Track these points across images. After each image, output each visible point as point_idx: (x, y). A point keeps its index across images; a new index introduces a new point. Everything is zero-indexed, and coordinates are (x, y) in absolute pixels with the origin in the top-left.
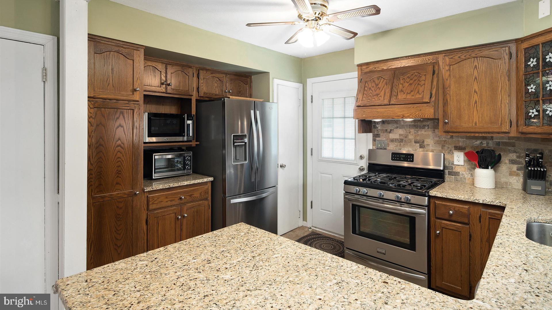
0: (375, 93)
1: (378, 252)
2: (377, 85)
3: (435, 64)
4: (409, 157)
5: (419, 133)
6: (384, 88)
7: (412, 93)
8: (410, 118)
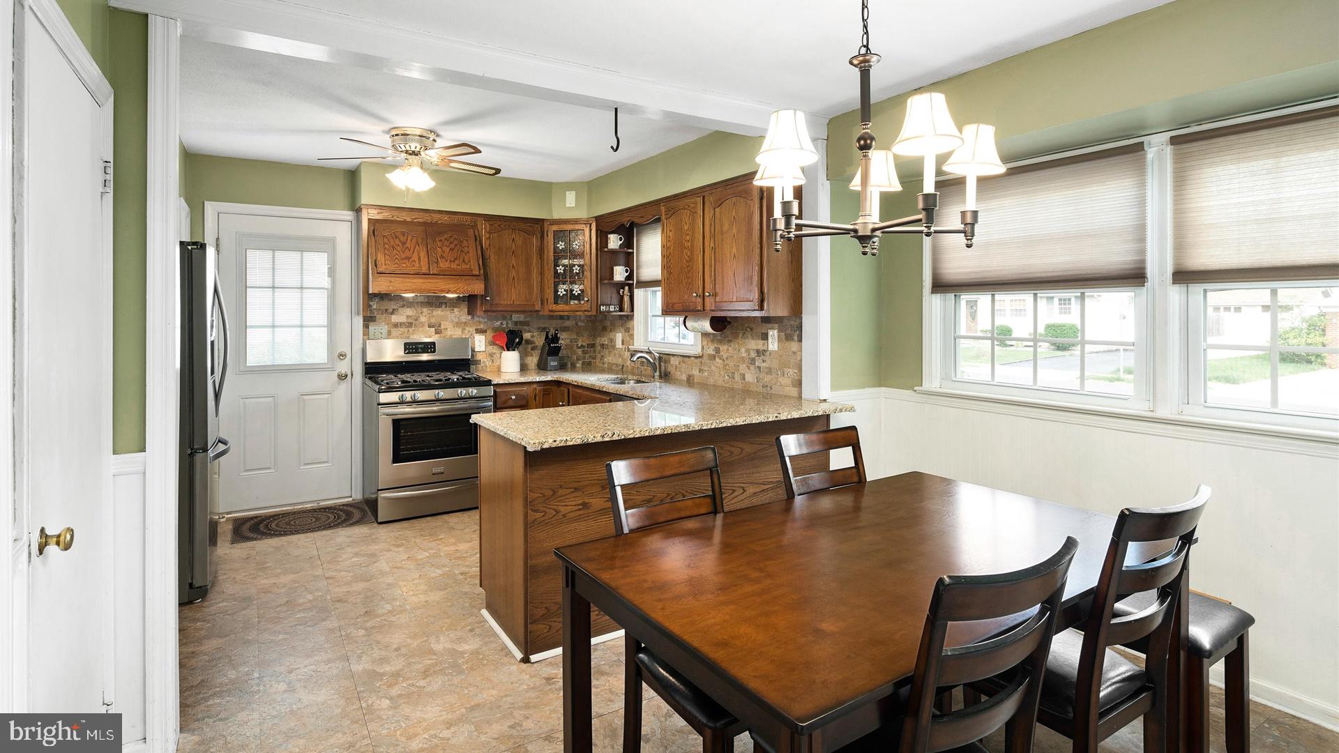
0: (403, 256)
1: (434, 474)
2: (404, 244)
3: (474, 227)
4: (429, 347)
5: (435, 313)
6: (416, 250)
7: (457, 262)
8: (452, 293)
